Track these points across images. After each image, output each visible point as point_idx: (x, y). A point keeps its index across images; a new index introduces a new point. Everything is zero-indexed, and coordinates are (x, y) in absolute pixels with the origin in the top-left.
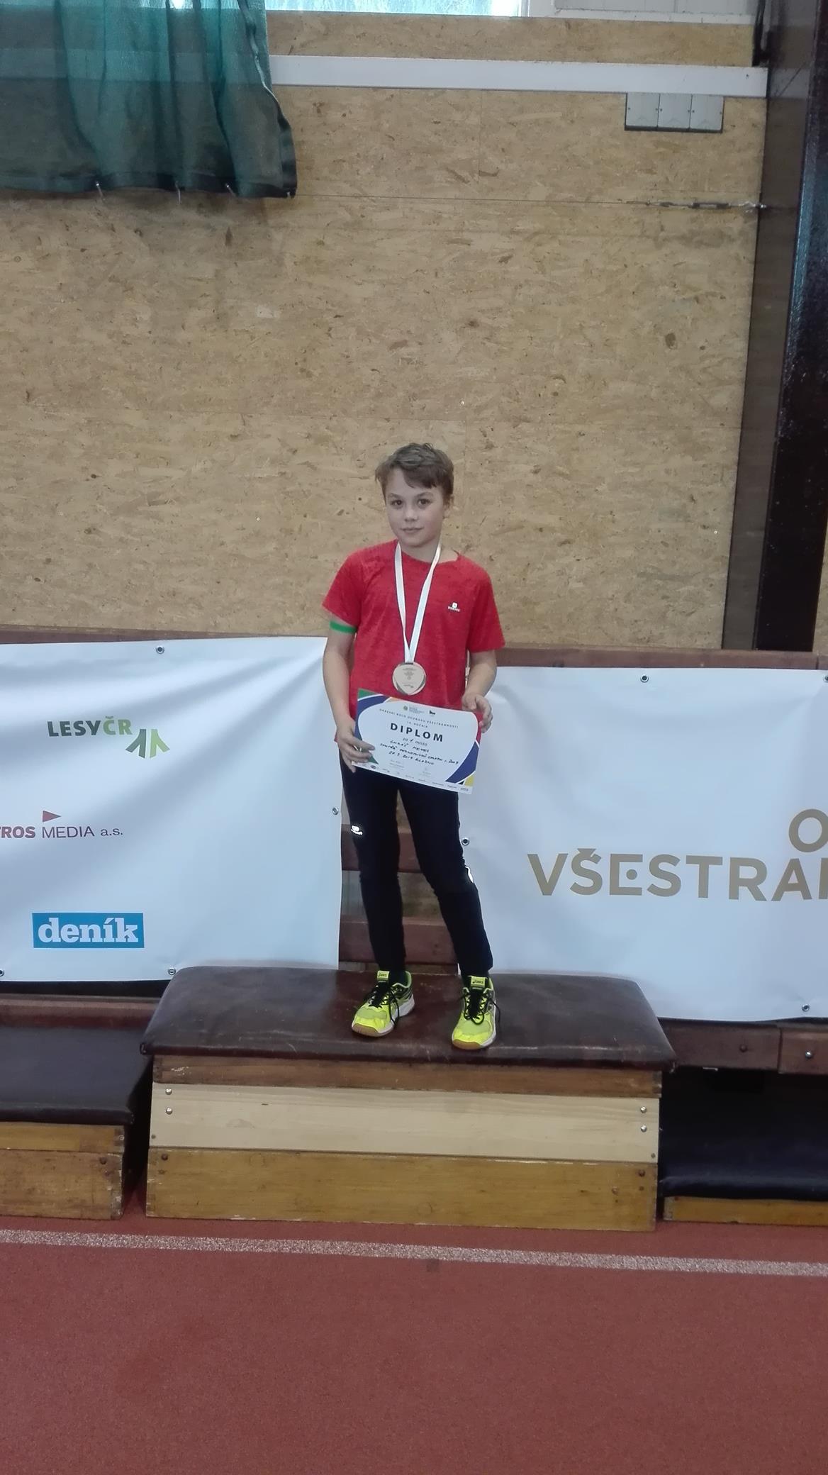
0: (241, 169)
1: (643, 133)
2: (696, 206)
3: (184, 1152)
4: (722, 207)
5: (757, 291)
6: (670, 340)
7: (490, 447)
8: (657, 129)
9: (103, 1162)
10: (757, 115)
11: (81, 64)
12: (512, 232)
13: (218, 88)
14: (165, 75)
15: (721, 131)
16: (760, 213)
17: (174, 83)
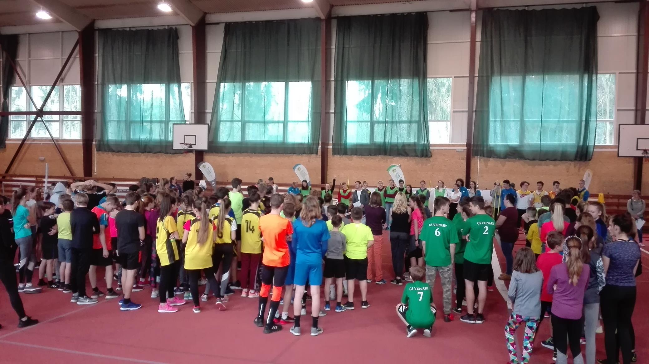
1: (458, 152)
2: (462, 157)
5: (466, 163)
11: (417, 148)
13: (426, 149)
15: (464, 152)
17: (423, 149)
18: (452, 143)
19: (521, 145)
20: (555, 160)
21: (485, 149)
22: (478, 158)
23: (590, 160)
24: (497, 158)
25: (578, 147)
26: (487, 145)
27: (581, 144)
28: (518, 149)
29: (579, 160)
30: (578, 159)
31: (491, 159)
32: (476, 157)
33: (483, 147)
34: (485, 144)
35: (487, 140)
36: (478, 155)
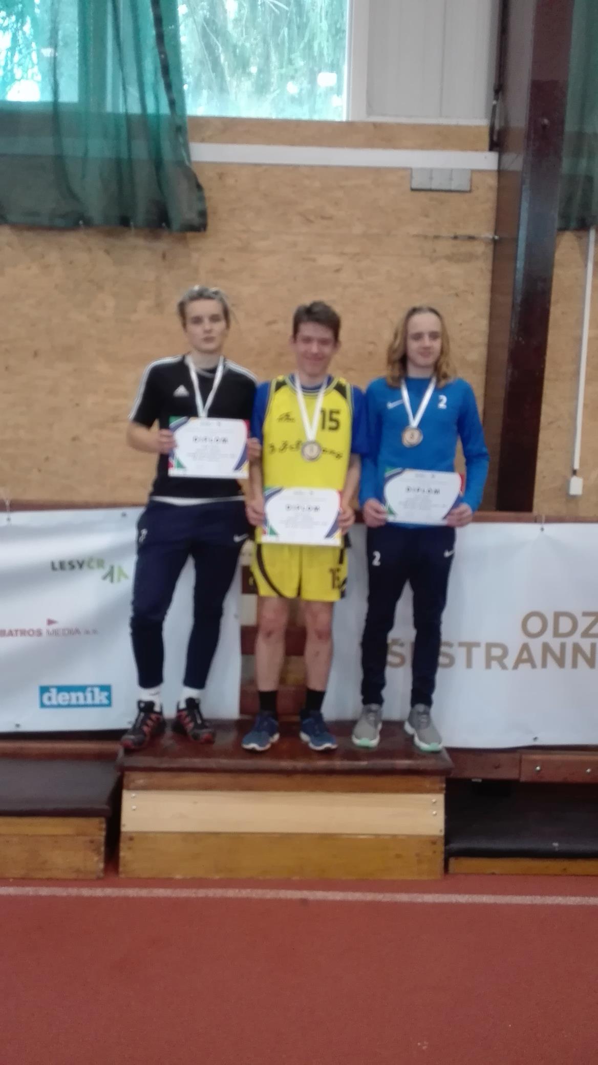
0: (173, 214)
1: (422, 193)
2: (456, 238)
3: (144, 836)
4: (471, 238)
5: (494, 289)
8: (431, 190)
9: (92, 842)
10: (493, 181)
11: (72, 147)
12: (342, 254)
13: (158, 163)
14: (124, 155)
15: (470, 191)
16: (495, 242)
17: (130, 160)
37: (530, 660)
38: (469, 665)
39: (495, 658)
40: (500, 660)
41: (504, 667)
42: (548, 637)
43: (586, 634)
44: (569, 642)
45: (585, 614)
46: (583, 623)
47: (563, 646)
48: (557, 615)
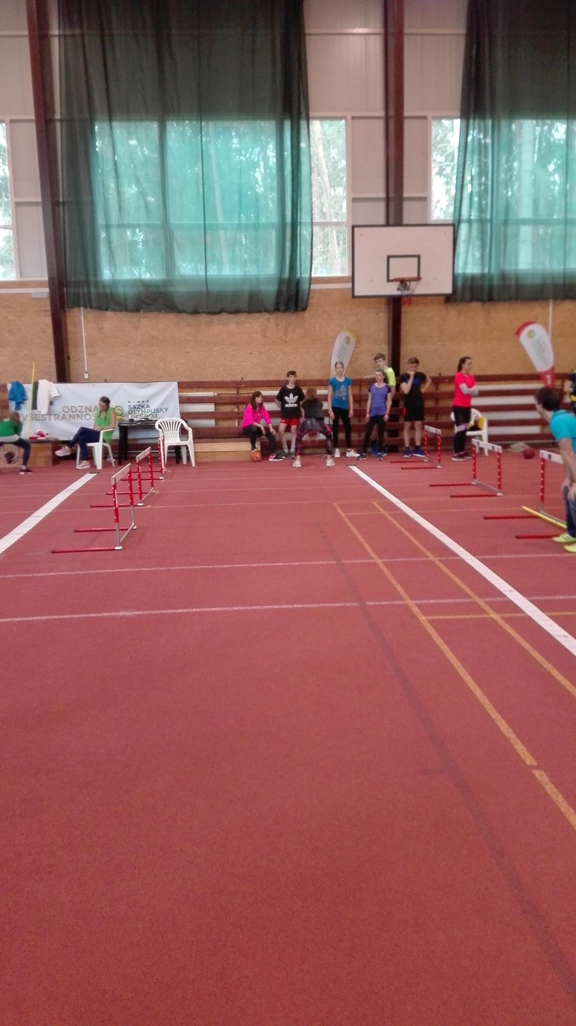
1: (34, 299)
6: (44, 332)
7: (15, 351)
8: (37, 299)
10: (49, 296)
18: (23, 279)
19: (169, 282)
20: (237, 312)
21: (93, 290)
22: (80, 312)
23: (304, 309)
24: (121, 311)
25: (281, 281)
26: (97, 284)
27: (286, 274)
28: (162, 289)
29: (285, 311)
30: (282, 308)
31: (109, 314)
32: (76, 310)
33: (89, 286)
34: (92, 278)
35: (96, 270)
36: (78, 306)
37: (66, 418)
38: (50, 420)
39: (57, 418)
40: (58, 418)
41: (59, 420)
42: (70, 413)
43: (79, 412)
44: (76, 413)
45: (79, 406)
46: (79, 409)
47: (74, 415)
48: (72, 407)
